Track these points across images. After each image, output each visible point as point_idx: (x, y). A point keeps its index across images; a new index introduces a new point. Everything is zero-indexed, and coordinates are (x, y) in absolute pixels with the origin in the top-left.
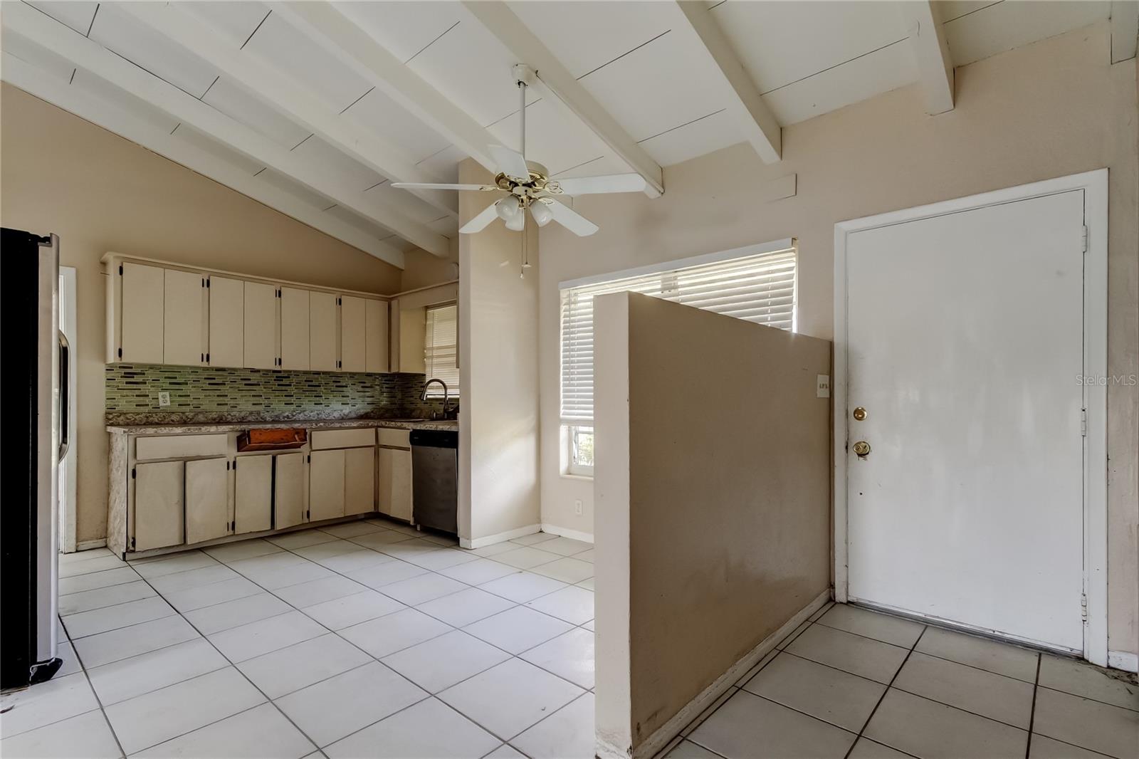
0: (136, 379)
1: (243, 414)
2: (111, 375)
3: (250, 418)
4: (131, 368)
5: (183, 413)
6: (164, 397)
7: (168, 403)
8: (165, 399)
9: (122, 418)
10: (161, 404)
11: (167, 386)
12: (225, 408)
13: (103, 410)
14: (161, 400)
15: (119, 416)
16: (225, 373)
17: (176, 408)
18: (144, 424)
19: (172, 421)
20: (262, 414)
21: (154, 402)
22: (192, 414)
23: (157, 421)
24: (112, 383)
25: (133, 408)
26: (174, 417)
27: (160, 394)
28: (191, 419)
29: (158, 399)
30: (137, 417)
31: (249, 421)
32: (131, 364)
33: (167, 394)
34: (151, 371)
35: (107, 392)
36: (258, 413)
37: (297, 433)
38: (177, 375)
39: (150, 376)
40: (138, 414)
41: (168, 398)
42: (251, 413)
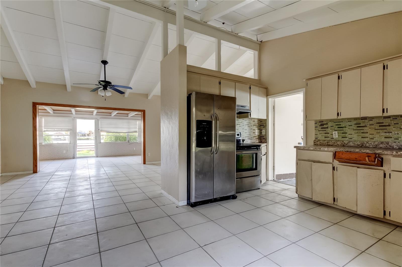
0: (325, 126)
1: (376, 143)
2: (317, 125)
3: (381, 146)
4: (323, 122)
5: (343, 141)
6: (335, 133)
7: (337, 137)
8: (336, 135)
9: (319, 142)
10: (334, 137)
11: (336, 129)
12: (366, 140)
13: (314, 139)
14: (334, 135)
15: (318, 142)
17: (340, 139)
18: (327, 145)
19: (338, 145)
20: (390, 144)
21: (331, 136)
22: (347, 142)
23: (331, 144)
24: (317, 128)
25: (324, 139)
26: (339, 143)
27: (334, 132)
28: (346, 144)
29: (333, 134)
30: (324, 142)
31: (381, 148)
32: (323, 120)
33: (337, 132)
34: (330, 122)
35: (315, 132)
36: (388, 143)
38: (341, 123)
39: (330, 124)
40: (324, 141)
41: (337, 134)
42: (382, 143)
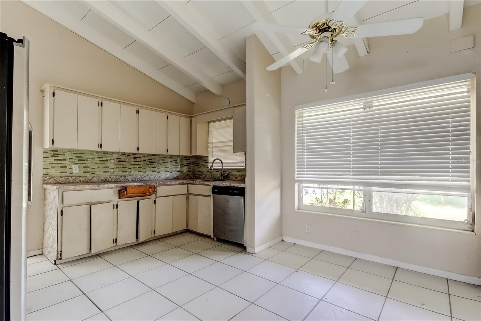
0: (61, 157)
1: (117, 177)
2: (46, 155)
3: (121, 179)
4: (57, 151)
5: (86, 177)
6: (75, 168)
7: (78, 171)
8: (76, 169)
9: (52, 179)
10: (74, 172)
11: (77, 162)
12: (107, 174)
13: (41, 175)
14: (74, 169)
15: (50, 179)
16: (108, 155)
17: (82, 174)
18: (65, 183)
19: (80, 181)
20: (127, 177)
21: (70, 170)
22: (91, 177)
23: (71, 181)
24: (46, 159)
25: (58, 174)
26: (81, 179)
27: (73, 166)
28: (90, 180)
29: (72, 169)
30: (61, 179)
31: (120, 181)
32: (57, 148)
33: (77, 166)
34: (68, 153)
35: (43, 165)
36: (125, 177)
37: (151, 188)
38: (82, 155)
39: (68, 155)
40: (61, 177)
41: (78, 168)
42: (121, 177)
